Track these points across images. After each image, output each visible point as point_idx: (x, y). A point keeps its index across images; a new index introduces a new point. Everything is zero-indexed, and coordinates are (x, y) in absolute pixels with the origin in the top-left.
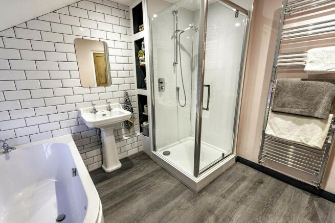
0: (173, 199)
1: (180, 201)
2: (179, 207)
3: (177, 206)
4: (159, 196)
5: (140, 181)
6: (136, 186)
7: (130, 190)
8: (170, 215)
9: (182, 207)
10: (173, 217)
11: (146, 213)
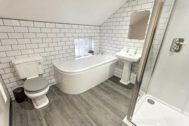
0: (112, 111)
1: (111, 114)
2: (107, 114)
3: (107, 113)
4: (112, 104)
5: (119, 94)
6: (115, 93)
7: (112, 92)
8: (101, 109)
9: (107, 115)
10: (100, 110)
11: (101, 99)
